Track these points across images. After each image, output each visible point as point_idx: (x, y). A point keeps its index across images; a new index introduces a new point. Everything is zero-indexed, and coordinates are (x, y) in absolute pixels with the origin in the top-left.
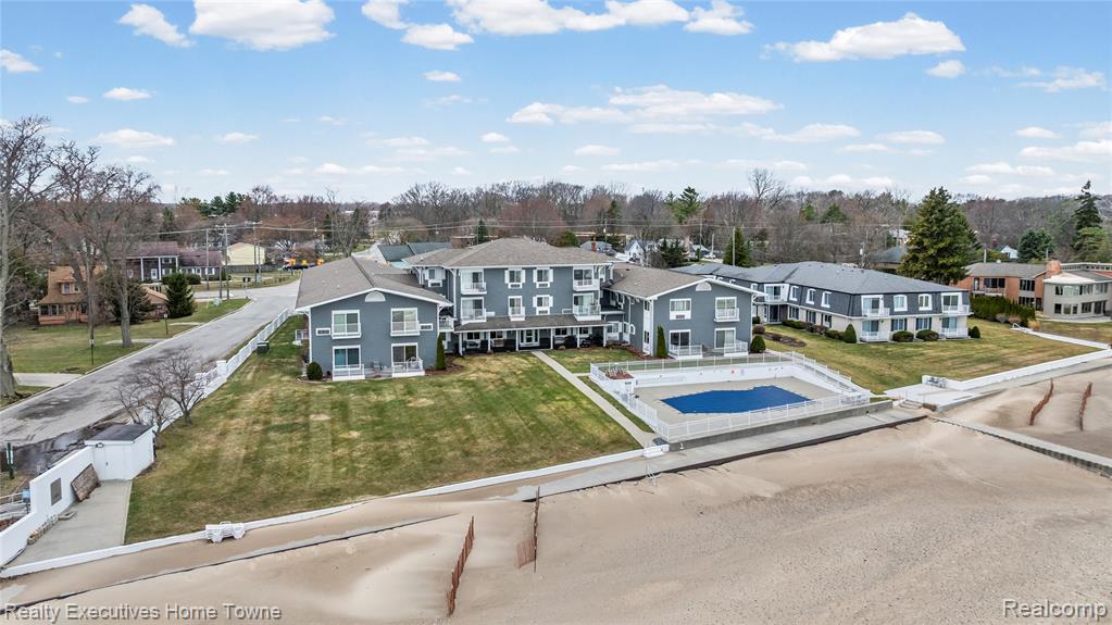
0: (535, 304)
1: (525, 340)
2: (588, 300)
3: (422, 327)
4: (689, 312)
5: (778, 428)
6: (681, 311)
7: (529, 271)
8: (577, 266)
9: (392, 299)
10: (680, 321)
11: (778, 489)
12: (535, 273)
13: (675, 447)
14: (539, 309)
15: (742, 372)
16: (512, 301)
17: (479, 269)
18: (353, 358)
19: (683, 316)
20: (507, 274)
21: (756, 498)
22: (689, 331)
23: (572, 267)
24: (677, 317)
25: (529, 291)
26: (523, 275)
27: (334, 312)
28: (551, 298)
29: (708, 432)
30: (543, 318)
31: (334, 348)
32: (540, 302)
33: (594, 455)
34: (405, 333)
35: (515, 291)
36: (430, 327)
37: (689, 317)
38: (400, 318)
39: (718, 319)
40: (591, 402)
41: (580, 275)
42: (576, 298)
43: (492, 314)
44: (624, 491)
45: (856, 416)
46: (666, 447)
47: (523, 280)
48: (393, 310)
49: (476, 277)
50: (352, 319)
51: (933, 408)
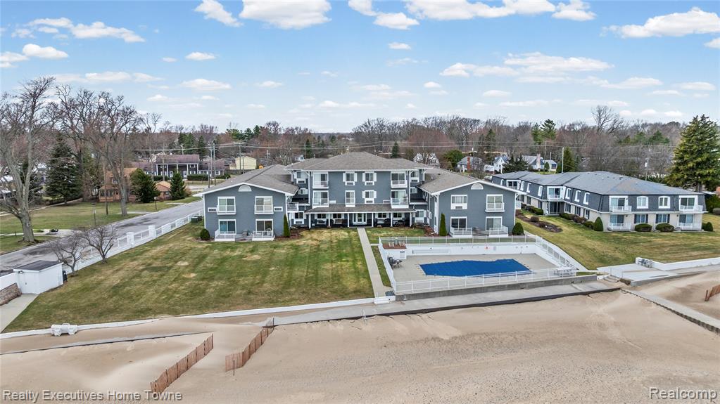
0: (364, 196)
1: (357, 220)
2: (402, 194)
3: (276, 209)
4: (466, 204)
5: (490, 289)
6: (460, 204)
7: (360, 174)
8: (393, 171)
9: (256, 190)
10: (459, 211)
11: (458, 333)
12: (364, 175)
13: (400, 298)
14: (366, 199)
15: (495, 249)
16: (348, 194)
17: (326, 172)
18: (231, 227)
19: (461, 207)
20: (344, 175)
21: (435, 339)
22: (466, 217)
23: (390, 172)
24: (457, 207)
25: (359, 187)
26: (356, 176)
27: (219, 198)
28: (375, 193)
29: (430, 289)
30: (369, 206)
31: (220, 220)
32: (367, 195)
33: (336, 300)
34: (263, 212)
35: (350, 187)
36: (281, 209)
37: (466, 208)
38: (261, 202)
39: (488, 210)
40: (365, 264)
41: (395, 177)
42: (393, 193)
43: (334, 202)
44: (340, 327)
45: (561, 284)
46: (393, 298)
47: (356, 180)
48: (256, 197)
49: (323, 177)
50: (230, 202)
51: (628, 283)
